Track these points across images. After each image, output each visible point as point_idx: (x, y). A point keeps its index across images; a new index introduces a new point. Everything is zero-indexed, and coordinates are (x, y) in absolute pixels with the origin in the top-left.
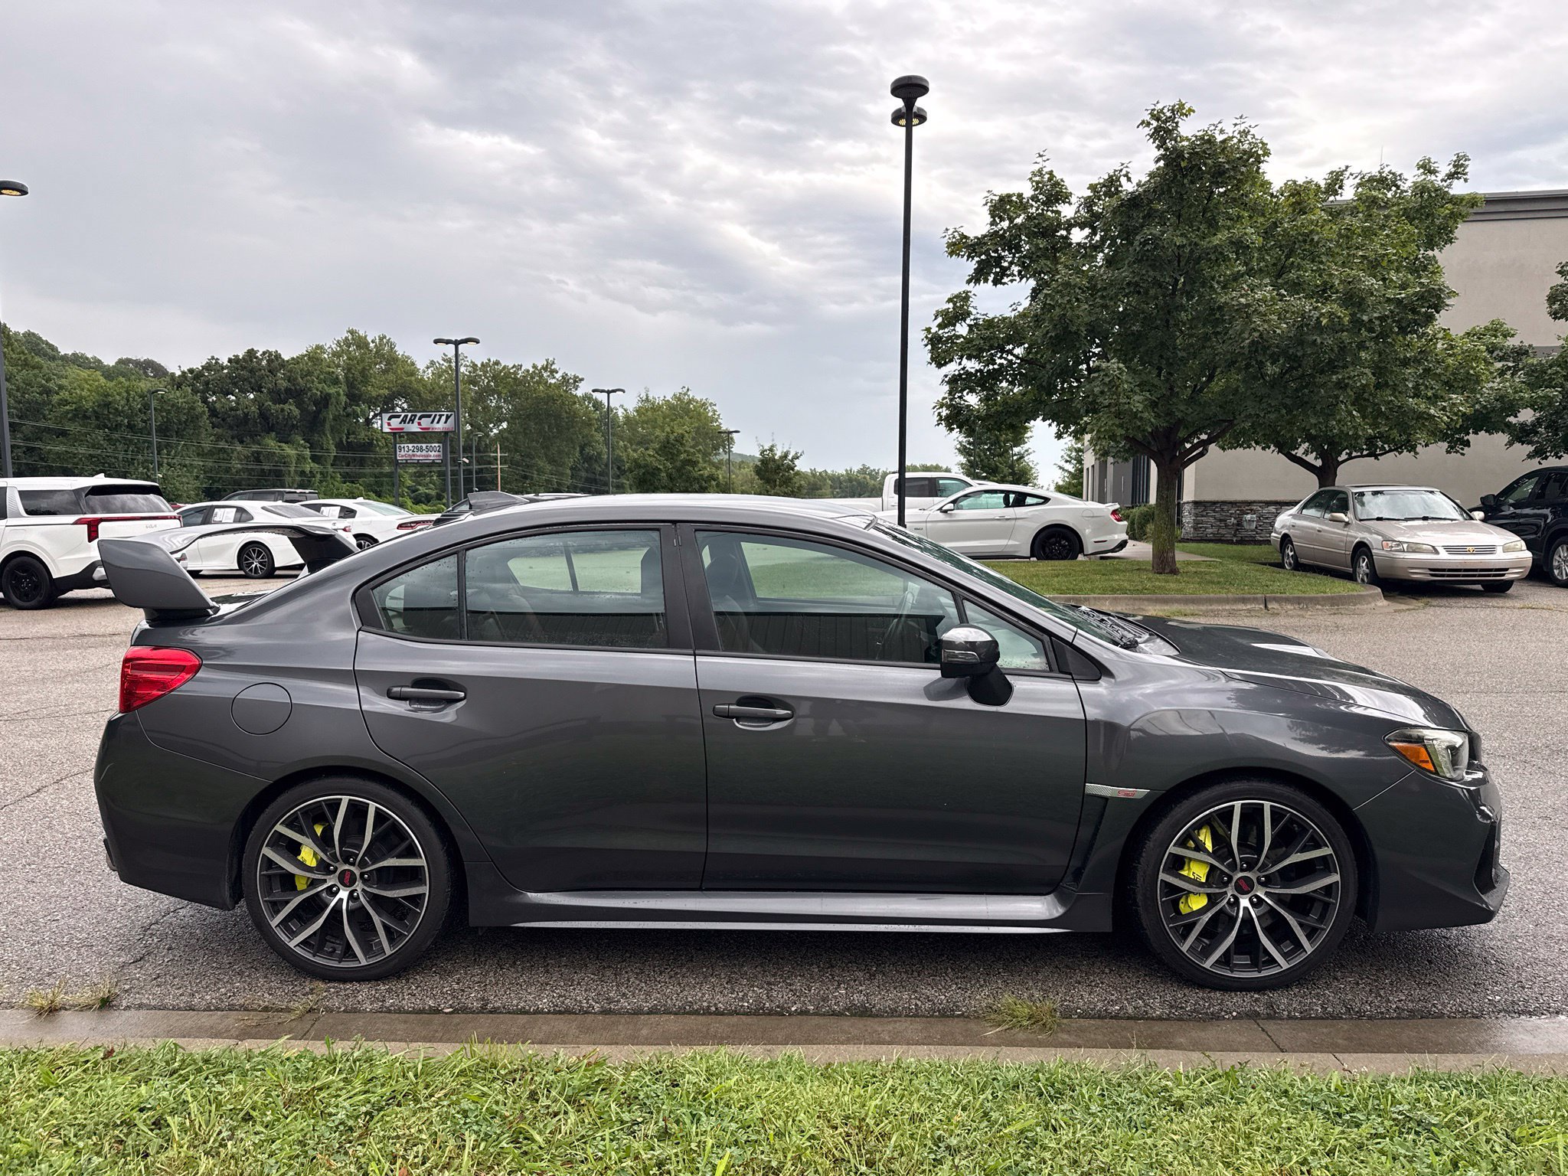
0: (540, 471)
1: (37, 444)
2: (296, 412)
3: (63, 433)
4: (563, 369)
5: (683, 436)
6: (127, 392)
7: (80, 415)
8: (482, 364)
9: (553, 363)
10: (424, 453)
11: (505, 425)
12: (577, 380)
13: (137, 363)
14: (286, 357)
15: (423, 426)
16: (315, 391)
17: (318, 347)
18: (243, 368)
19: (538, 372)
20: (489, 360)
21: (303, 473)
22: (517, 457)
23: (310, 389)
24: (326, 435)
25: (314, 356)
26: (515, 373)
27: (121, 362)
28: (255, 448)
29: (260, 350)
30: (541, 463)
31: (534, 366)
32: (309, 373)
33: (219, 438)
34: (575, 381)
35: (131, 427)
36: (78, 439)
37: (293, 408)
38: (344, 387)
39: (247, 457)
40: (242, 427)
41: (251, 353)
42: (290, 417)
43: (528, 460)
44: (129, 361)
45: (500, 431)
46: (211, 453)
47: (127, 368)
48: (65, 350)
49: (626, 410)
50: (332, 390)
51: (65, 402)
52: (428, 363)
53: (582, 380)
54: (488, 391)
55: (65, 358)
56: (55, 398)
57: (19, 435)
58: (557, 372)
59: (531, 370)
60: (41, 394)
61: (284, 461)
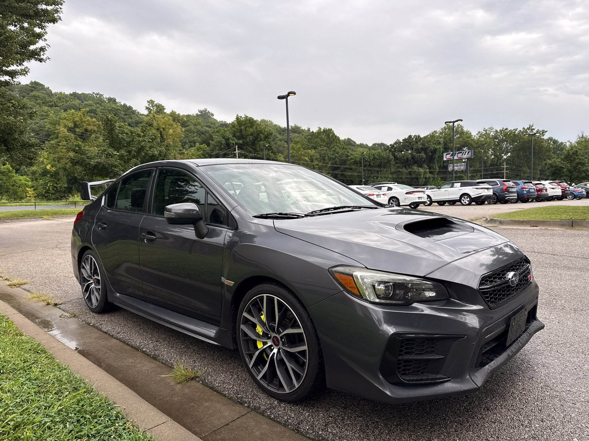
0: (524, 173)
1: (344, 173)
2: (424, 156)
3: (351, 169)
4: (536, 128)
5: (577, 151)
6: (369, 154)
7: (356, 163)
8: (500, 130)
9: (533, 126)
10: (459, 167)
11: (509, 154)
12: (544, 132)
13: (378, 144)
14: (422, 136)
15: (459, 157)
16: (431, 148)
17: (435, 132)
18: (407, 142)
19: (525, 131)
20: (503, 128)
21: (426, 178)
22: (514, 167)
23: (430, 147)
24: (435, 164)
25: (432, 136)
26: (515, 132)
27: (374, 145)
28: (410, 170)
29: (413, 135)
30: (525, 169)
31: (524, 128)
32: (430, 141)
33: (398, 167)
34: (543, 133)
35: (370, 165)
36: (355, 170)
37: (423, 155)
38: (443, 145)
39: (407, 173)
40: (407, 163)
41: (410, 136)
42: (422, 158)
43: (519, 168)
44: (376, 144)
45: (507, 157)
46: (395, 172)
47: (375, 146)
48: (358, 143)
49: (571, 143)
50: (438, 147)
51: (352, 159)
52: (477, 132)
53: (547, 131)
54: (503, 141)
55: (358, 145)
56: (349, 158)
57: (340, 170)
58: (534, 130)
59: (522, 130)
60: (346, 157)
61: (419, 174)
